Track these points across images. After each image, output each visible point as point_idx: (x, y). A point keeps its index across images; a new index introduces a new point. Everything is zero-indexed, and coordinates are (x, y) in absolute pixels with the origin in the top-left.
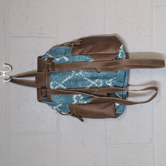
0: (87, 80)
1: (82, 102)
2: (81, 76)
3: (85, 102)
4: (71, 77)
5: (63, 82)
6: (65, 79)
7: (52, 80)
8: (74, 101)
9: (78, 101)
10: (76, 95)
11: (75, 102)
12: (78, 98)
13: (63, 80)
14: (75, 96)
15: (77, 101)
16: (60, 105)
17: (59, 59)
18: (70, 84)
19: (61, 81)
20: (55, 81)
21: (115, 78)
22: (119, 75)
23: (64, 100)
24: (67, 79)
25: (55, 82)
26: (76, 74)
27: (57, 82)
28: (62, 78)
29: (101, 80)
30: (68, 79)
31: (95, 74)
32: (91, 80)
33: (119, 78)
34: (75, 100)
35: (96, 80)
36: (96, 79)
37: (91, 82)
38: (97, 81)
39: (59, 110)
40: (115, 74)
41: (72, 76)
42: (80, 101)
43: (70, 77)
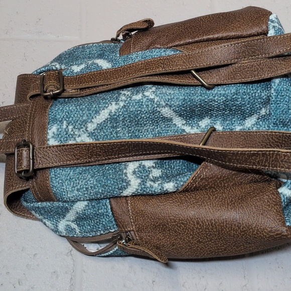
0: (171, 120)
1: (156, 185)
2: (152, 100)
3: (170, 186)
4: (117, 107)
5: (91, 127)
6: (97, 112)
7: (55, 120)
8: (128, 184)
9: (143, 182)
10: (137, 164)
11: (134, 185)
12: (142, 174)
13: (90, 118)
14: (132, 166)
15: (139, 181)
16: (80, 206)
17: (83, 66)
18: (116, 133)
19: (86, 122)
20: (65, 122)
21: (263, 112)
22: (277, 97)
23: (93, 181)
24: (104, 115)
25: (65, 127)
26: (134, 97)
27: (70, 127)
28: (89, 110)
29: (218, 122)
30: (107, 116)
31: (198, 95)
32: (186, 119)
33: (277, 109)
34: (130, 177)
35: (200, 123)
36: (201, 117)
37: (184, 128)
38: (203, 126)
39: (78, 231)
40: (264, 94)
41: (122, 104)
42: (149, 184)
43: (113, 107)
